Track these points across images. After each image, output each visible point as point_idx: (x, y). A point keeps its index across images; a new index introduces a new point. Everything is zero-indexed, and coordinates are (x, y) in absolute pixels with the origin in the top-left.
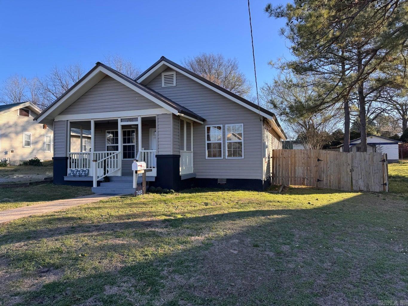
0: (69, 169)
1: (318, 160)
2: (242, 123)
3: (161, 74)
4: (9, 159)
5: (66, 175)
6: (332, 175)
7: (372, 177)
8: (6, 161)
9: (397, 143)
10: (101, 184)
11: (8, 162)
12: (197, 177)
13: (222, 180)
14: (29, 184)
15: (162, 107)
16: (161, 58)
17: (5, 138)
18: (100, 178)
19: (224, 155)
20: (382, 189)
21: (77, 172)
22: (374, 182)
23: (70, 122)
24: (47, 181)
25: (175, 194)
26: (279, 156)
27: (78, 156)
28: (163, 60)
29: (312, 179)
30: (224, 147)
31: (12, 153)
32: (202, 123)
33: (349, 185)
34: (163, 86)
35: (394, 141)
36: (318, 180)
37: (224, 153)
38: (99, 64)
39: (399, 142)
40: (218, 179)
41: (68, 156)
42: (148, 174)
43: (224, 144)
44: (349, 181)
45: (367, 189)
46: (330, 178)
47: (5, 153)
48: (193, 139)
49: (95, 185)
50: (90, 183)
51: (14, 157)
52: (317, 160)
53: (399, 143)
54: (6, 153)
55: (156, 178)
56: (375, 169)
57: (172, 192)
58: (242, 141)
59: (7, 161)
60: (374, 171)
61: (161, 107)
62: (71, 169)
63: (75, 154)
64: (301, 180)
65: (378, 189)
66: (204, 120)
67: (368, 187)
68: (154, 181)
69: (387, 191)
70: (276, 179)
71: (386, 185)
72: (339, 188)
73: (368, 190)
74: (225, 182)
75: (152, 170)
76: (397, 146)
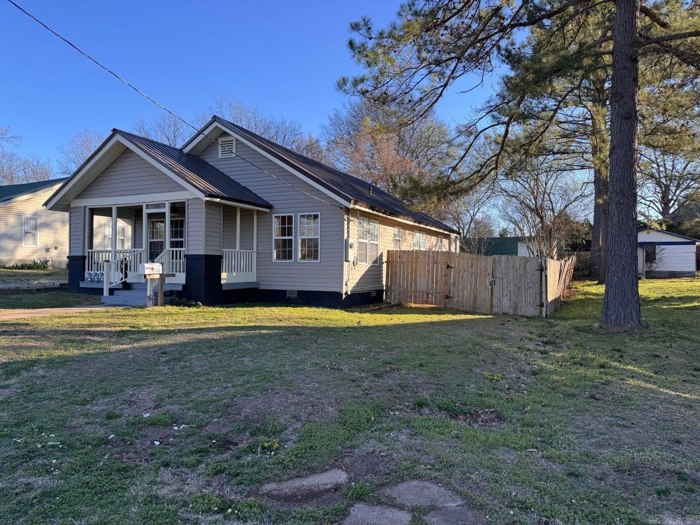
0: (86, 272)
1: (448, 267)
2: (319, 211)
3: (216, 140)
4: (51, 259)
5: (83, 280)
6: (465, 290)
7: (523, 294)
8: (46, 262)
9: (694, 243)
10: (115, 292)
11: (49, 263)
12: (262, 287)
13: (291, 292)
14: (35, 291)
15: (187, 190)
16: (213, 118)
17: (46, 229)
18: (114, 284)
19: (296, 257)
20: (536, 313)
21: (95, 276)
22: (525, 301)
23: (90, 209)
24: (62, 287)
25: (202, 307)
26: (395, 260)
27: (110, 255)
28: (215, 121)
29: (438, 295)
30: (296, 245)
31: (56, 251)
32: (268, 210)
33: (488, 305)
34: (220, 156)
35: (689, 239)
36: (447, 295)
37: (296, 253)
38: (115, 131)
39: (696, 241)
40: (286, 291)
41: (86, 254)
42: (168, 280)
43: (296, 241)
44: (488, 298)
45: (513, 311)
46: (463, 294)
47: (46, 250)
48: (257, 234)
49: (106, 293)
50: (101, 291)
51: (59, 256)
52: (446, 267)
53: (697, 243)
54: (48, 250)
55: (184, 286)
56: (528, 281)
57: (199, 305)
58: (319, 237)
59: (48, 261)
60: (526, 285)
61: (185, 189)
62: (90, 272)
63: (107, 252)
64: (423, 295)
65: (531, 311)
66: (270, 207)
67: (515, 309)
68: (181, 290)
69: (544, 315)
70: (391, 294)
71: (543, 307)
72: (475, 308)
73: (515, 312)
74: (296, 296)
75: (175, 274)
76: (692, 249)
